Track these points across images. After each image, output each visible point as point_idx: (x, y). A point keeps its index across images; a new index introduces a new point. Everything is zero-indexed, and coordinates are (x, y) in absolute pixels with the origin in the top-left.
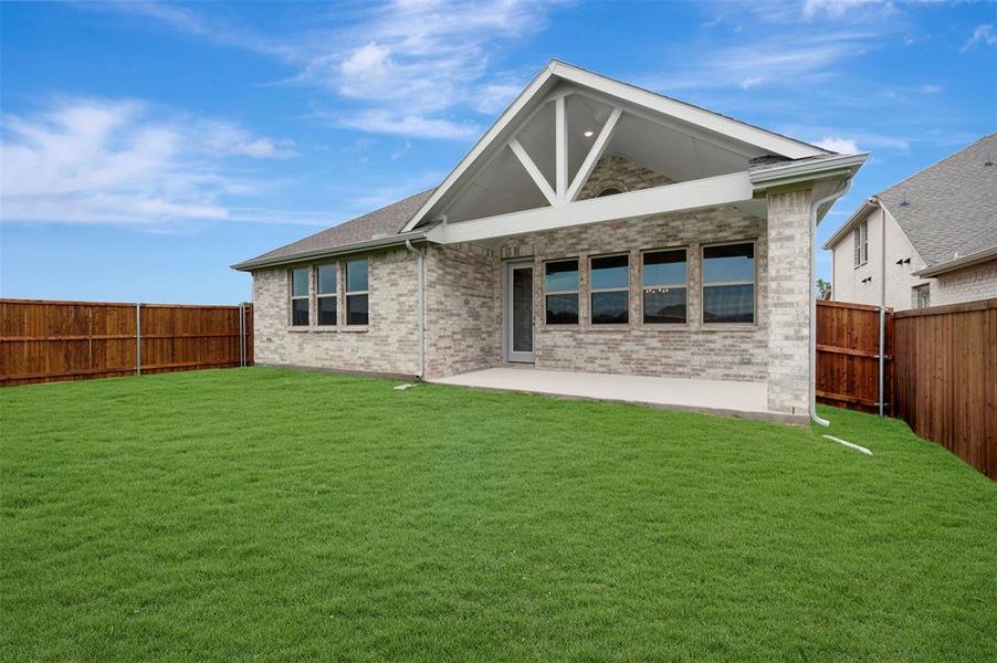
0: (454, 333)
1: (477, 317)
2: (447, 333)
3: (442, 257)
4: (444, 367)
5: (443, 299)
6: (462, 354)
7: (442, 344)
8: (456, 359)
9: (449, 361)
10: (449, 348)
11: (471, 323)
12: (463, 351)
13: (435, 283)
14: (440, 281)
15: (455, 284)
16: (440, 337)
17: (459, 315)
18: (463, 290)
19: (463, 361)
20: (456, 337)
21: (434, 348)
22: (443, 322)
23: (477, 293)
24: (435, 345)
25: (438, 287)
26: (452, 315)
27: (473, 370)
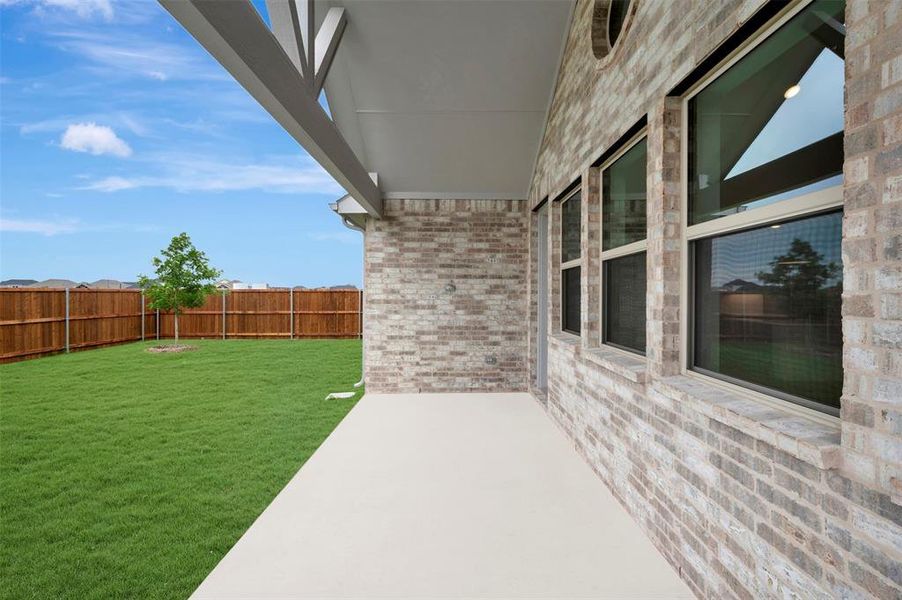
0: (421, 333)
1: (477, 308)
2: (405, 333)
3: (396, 229)
4: (400, 379)
5: (398, 286)
6: (438, 364)
7: (393, 347)
8: (424, 369)
9: (409, 371)
10: (413, 353)
11: (462, 318)
12: (442, 359)
13: (382, 265)
14: (394, 262)
15: (425, 263)
16: (392, 338)
17: (433, 307)
18: (443, 271)
19: (441, 374)
20: (425, 338)
21: (379, 353)
22: (397, 317)
23: (479, 272)
24: (380, 348)
25: (388, 270)
26: (416, 307)
27: (465, 390)
